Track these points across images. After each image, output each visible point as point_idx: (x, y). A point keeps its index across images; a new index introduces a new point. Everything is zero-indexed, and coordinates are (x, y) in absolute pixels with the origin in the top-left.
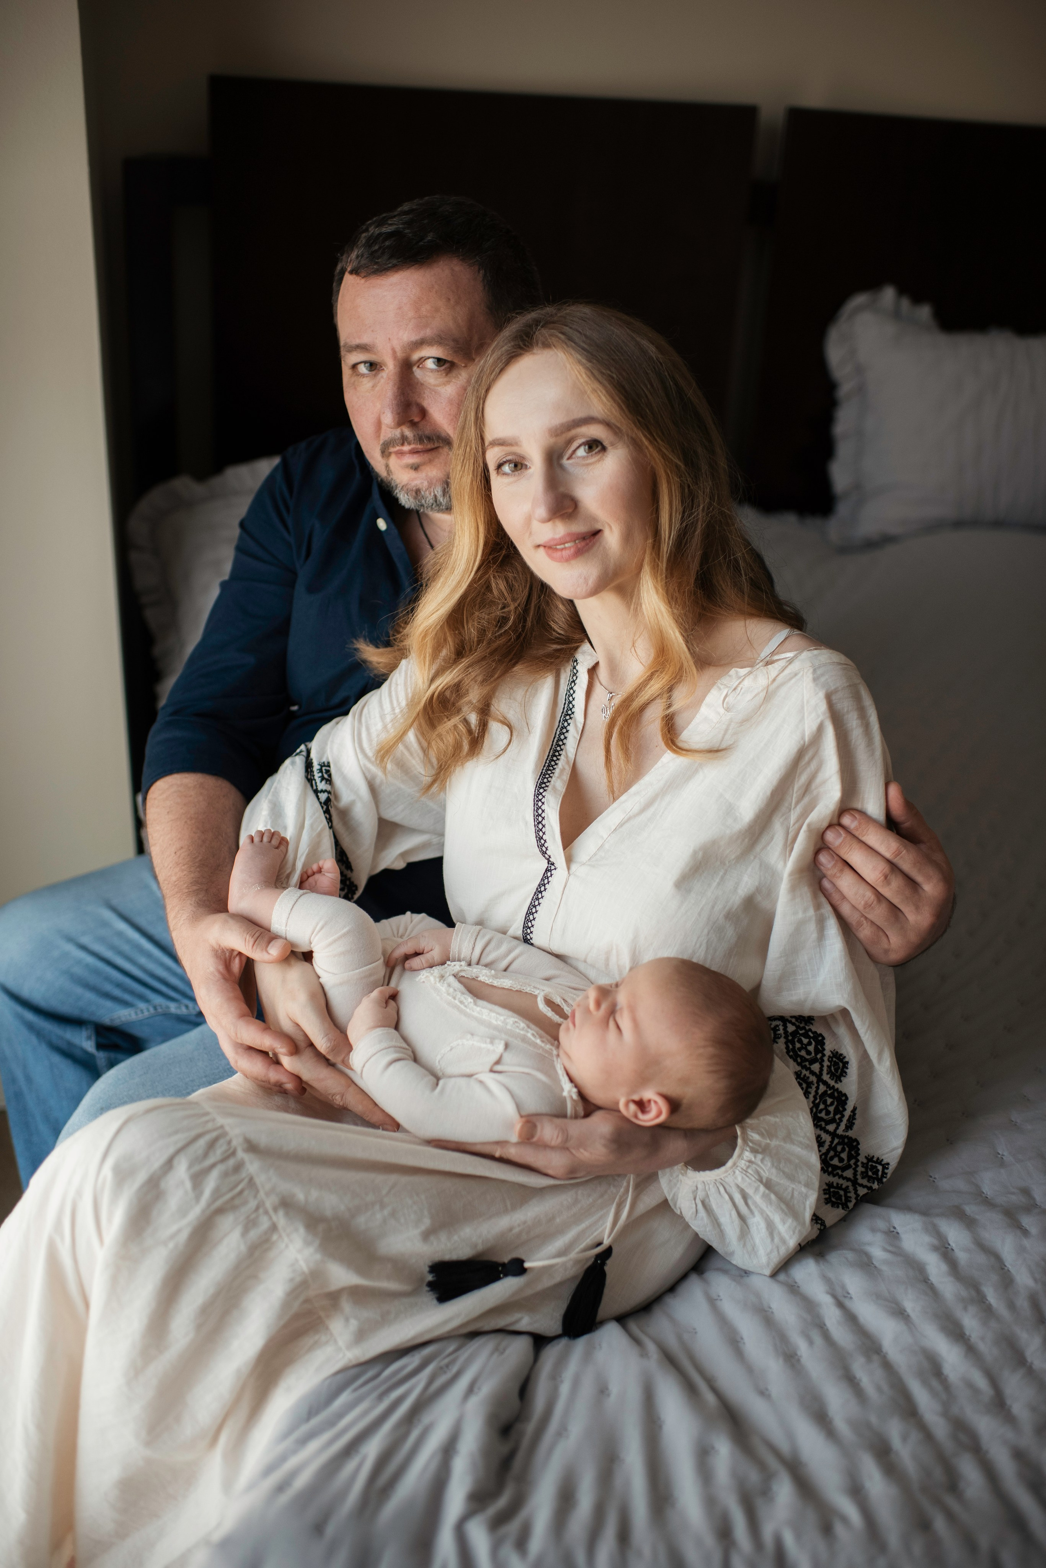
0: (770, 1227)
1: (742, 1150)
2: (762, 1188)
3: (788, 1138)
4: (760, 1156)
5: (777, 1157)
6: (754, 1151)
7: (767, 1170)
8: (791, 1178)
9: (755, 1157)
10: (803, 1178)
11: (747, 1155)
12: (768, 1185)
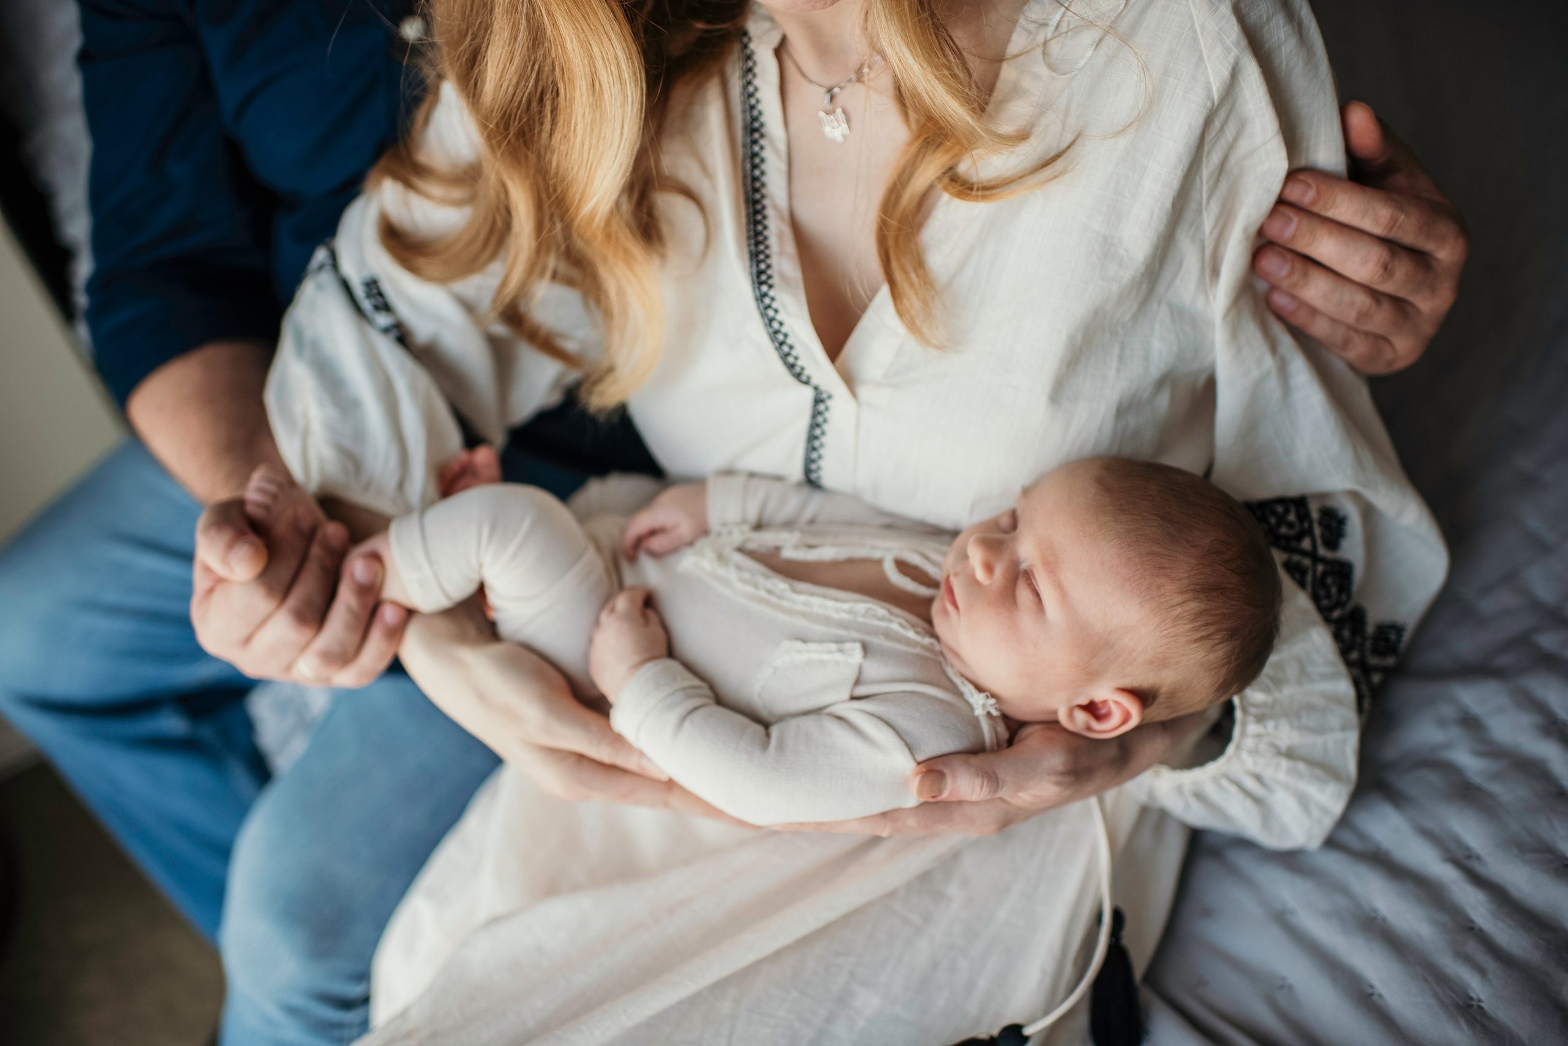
0: (1303, 801)
1: (1244, 724)
2: (1284, 763)
3: (1304, 675)
4: (1270, 724)
5: (1293, 714)
6: (1260, 719)
7: (1286, 735)
8: (1320, 730)
9: (1265, 727)
10: (1334, 721)
11: (1253, 728)
12: (1290, 754)
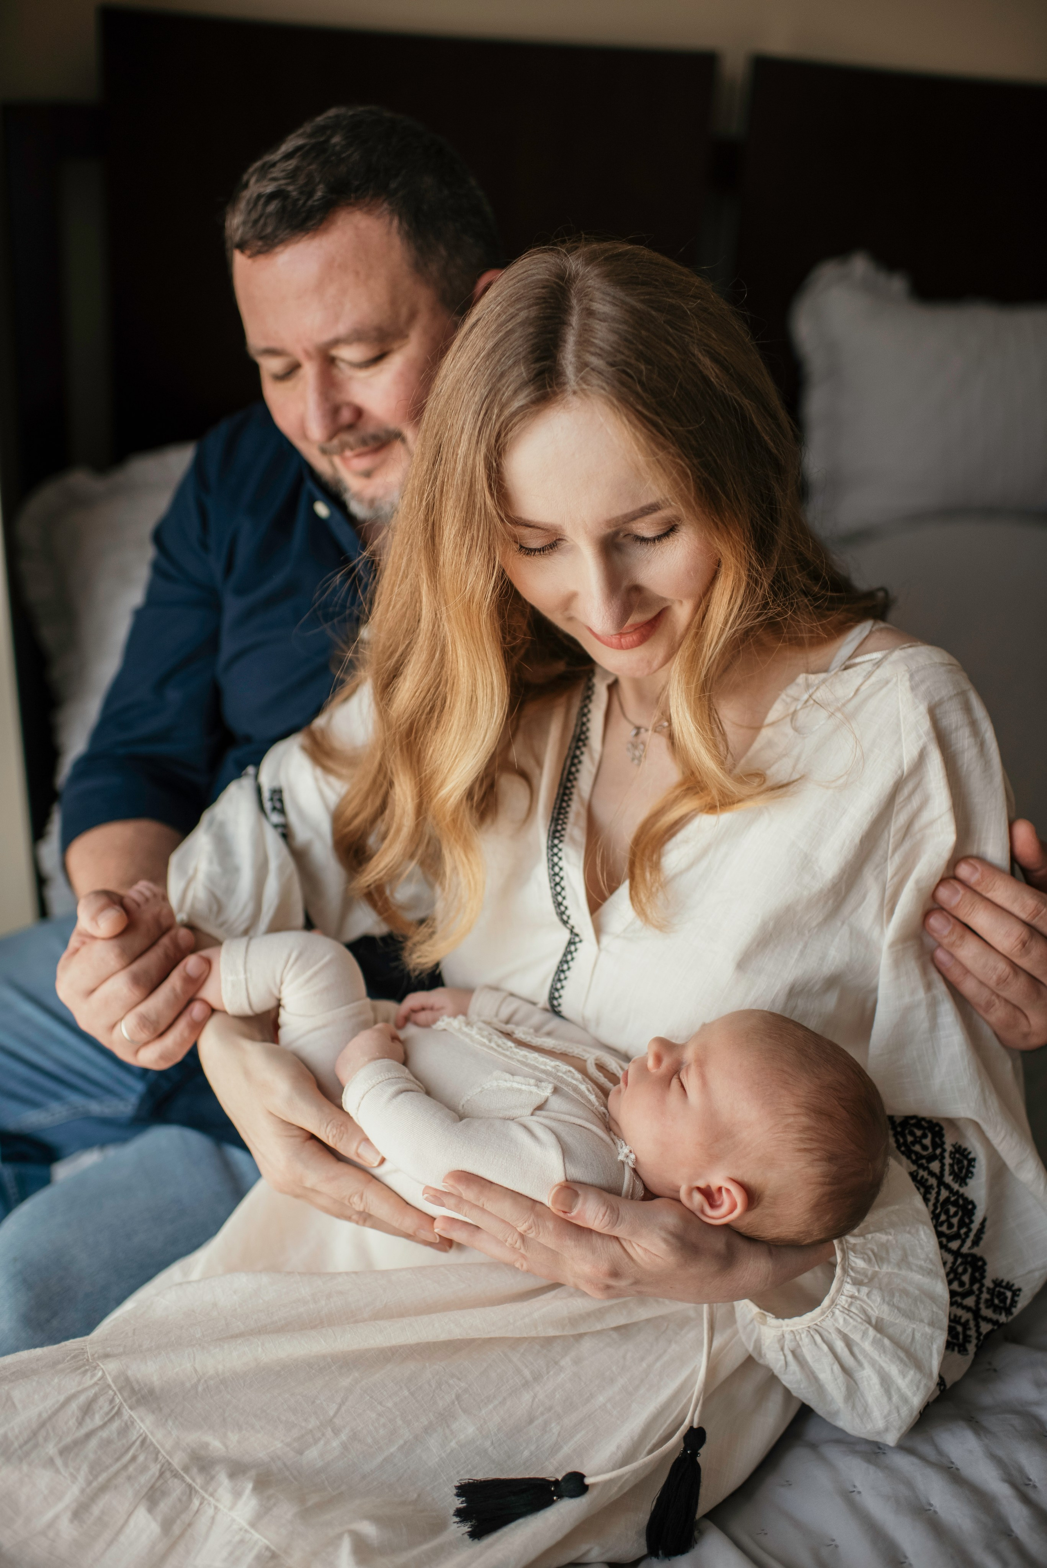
1: (842, 1282)
2: (871, 1332)
4: (865, 1290)
5: (889, 1292)
6: (857, 1283)
7: (877, 1307)
8: (909, 1315)
9: (859, 1291)
10: (925, 1314)
11: (849, 1288)
12: (879, 1326)
